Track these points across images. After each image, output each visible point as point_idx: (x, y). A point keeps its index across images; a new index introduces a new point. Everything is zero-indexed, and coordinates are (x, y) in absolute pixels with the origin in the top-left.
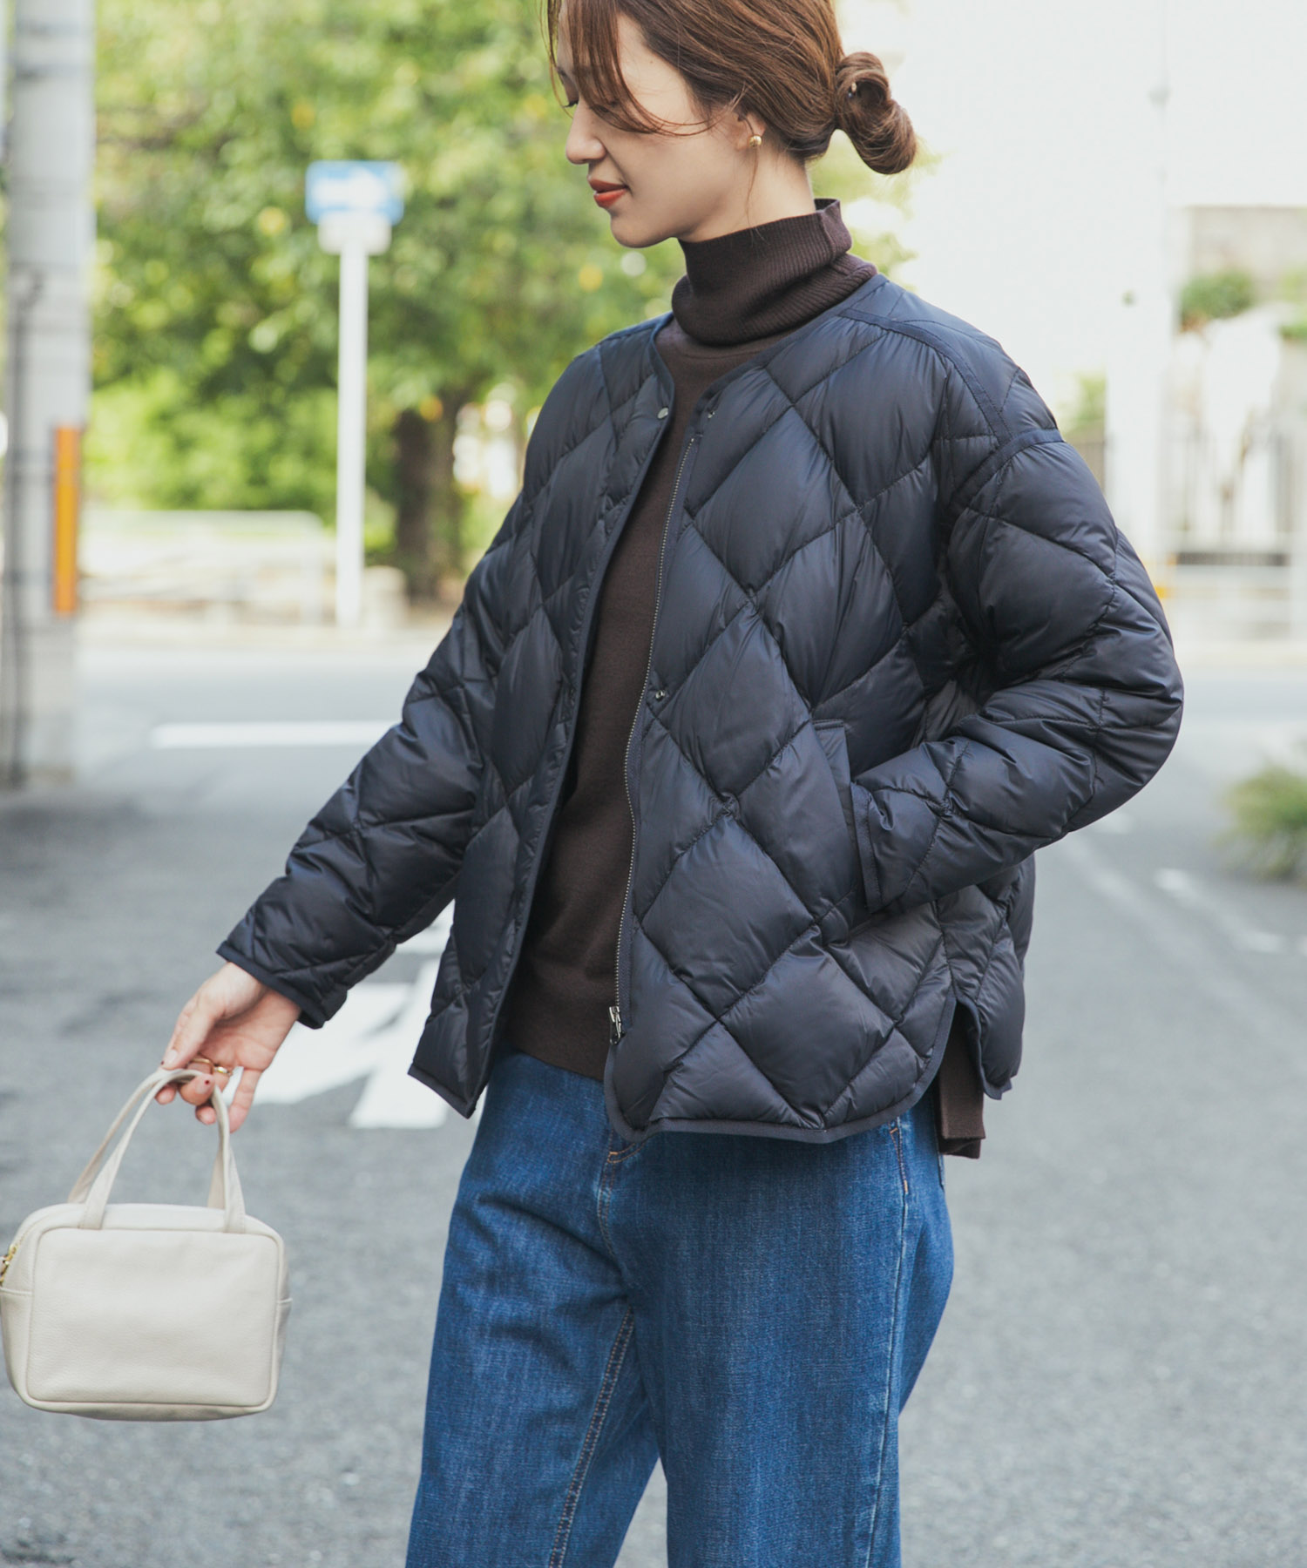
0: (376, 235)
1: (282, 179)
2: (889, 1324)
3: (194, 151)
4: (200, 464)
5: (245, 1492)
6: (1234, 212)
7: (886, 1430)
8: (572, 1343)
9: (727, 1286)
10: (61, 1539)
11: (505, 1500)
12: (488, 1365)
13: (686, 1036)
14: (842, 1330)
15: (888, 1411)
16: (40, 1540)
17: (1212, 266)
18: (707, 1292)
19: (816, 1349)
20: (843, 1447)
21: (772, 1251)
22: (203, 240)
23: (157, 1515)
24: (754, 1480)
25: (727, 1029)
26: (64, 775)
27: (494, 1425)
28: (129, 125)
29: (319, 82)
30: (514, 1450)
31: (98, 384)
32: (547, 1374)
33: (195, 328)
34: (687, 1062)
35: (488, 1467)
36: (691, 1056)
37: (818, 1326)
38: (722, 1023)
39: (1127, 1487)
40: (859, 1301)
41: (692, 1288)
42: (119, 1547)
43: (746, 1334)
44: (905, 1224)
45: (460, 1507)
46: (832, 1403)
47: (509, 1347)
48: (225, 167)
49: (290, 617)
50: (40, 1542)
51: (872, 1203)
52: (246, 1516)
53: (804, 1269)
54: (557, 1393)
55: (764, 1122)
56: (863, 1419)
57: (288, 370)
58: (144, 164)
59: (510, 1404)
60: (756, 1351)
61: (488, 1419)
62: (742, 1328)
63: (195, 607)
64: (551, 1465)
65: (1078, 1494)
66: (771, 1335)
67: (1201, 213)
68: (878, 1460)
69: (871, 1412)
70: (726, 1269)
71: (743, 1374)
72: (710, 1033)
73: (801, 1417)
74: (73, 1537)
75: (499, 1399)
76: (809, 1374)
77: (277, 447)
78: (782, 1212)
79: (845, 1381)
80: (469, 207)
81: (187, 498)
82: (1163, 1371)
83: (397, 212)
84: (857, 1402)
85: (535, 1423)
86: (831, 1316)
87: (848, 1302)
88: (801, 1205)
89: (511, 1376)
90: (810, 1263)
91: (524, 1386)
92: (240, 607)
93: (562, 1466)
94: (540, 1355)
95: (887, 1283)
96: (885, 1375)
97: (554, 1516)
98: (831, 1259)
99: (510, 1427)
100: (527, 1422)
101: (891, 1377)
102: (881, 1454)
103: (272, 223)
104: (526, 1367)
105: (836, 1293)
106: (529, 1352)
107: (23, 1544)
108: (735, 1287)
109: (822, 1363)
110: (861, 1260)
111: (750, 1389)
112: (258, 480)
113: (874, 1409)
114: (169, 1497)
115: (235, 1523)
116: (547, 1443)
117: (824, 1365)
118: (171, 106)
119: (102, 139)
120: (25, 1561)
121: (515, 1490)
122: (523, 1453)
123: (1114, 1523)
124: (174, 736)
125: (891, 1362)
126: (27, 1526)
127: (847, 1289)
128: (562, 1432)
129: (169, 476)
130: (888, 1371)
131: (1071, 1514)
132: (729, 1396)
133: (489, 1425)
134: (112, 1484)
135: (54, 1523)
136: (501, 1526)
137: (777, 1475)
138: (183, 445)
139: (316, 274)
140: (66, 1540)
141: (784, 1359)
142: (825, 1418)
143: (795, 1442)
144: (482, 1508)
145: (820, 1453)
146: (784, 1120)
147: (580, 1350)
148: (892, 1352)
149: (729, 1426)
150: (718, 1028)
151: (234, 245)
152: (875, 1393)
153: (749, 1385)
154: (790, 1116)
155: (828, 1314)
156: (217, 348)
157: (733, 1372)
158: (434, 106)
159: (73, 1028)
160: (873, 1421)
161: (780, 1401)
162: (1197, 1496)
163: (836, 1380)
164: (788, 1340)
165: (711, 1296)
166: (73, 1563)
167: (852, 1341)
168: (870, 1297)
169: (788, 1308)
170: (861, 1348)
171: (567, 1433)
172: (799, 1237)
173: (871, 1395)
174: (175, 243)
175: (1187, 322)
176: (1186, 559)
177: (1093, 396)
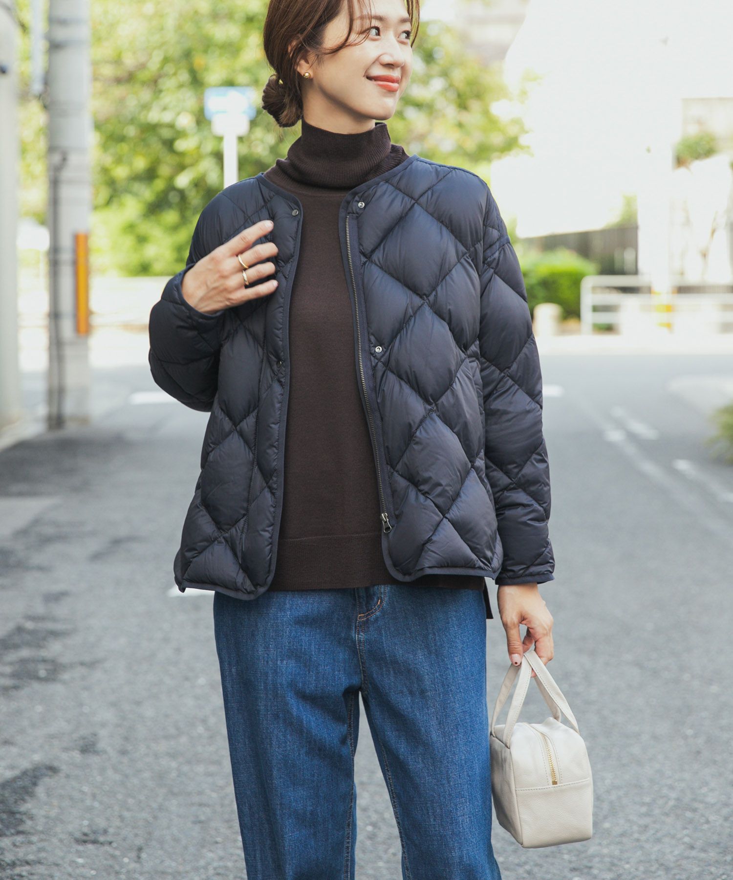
0: (241, 125)
1: (189, 99)
3: (143, 83)
4: (150, 251)
5: (201, 805)
6: (705, 101)
9: (448, 668)
10: (105, 832)
13: (432, 526)
16: (95, 832)
17: (692, 131)
18: (438, 674)
22: (151, 129)
23: (155, 818)
25: (449, 521)
26: (84, 420)
28: (108, 71)
29: (209, 45)
31: (96, 209)
33: (150, 175)
34: (434, 538)
36: (436, 535)
38: (446, 518)
39: (673, 795)
41: (428, 674)
42: (136, 835)
48: (161, 91)
50: (94, 833)
52: (203, 818)
55: (469, 567)
58: (118, 91)
62: (459, 688)
65: (647, 799)
67: (687, 102)
70: (445, 659)
72: (442, 523)
74: (111, 830)
81: (144, 270)
82: (690, 732)
83: (253, 114)
103: (185, 121)
107: (85, 835)
108: (452, 668)
114: (161, 808)
115: (197, 822)
118: (129, 61)
119: (95, 78)
120: (86, 844)
123: (667, 815)
124: (141, 398)
126: (87, 824)
129: (134, 259)
131: (644, 809)
134: (131, 801)
135: (101, 823)
138: (142, 240)
139: (209, 147)
140: (108, 832)
146: (477, 566)
150: (445, 521)
151: (166, 133)
154: (479, 564)
159: (96, 557)
162: (711, 799)
165: (440, 675)
166: (112, 844)
174: (132, 132)
175: (680, 162)
176: (683, 290)
177: (629, 203)
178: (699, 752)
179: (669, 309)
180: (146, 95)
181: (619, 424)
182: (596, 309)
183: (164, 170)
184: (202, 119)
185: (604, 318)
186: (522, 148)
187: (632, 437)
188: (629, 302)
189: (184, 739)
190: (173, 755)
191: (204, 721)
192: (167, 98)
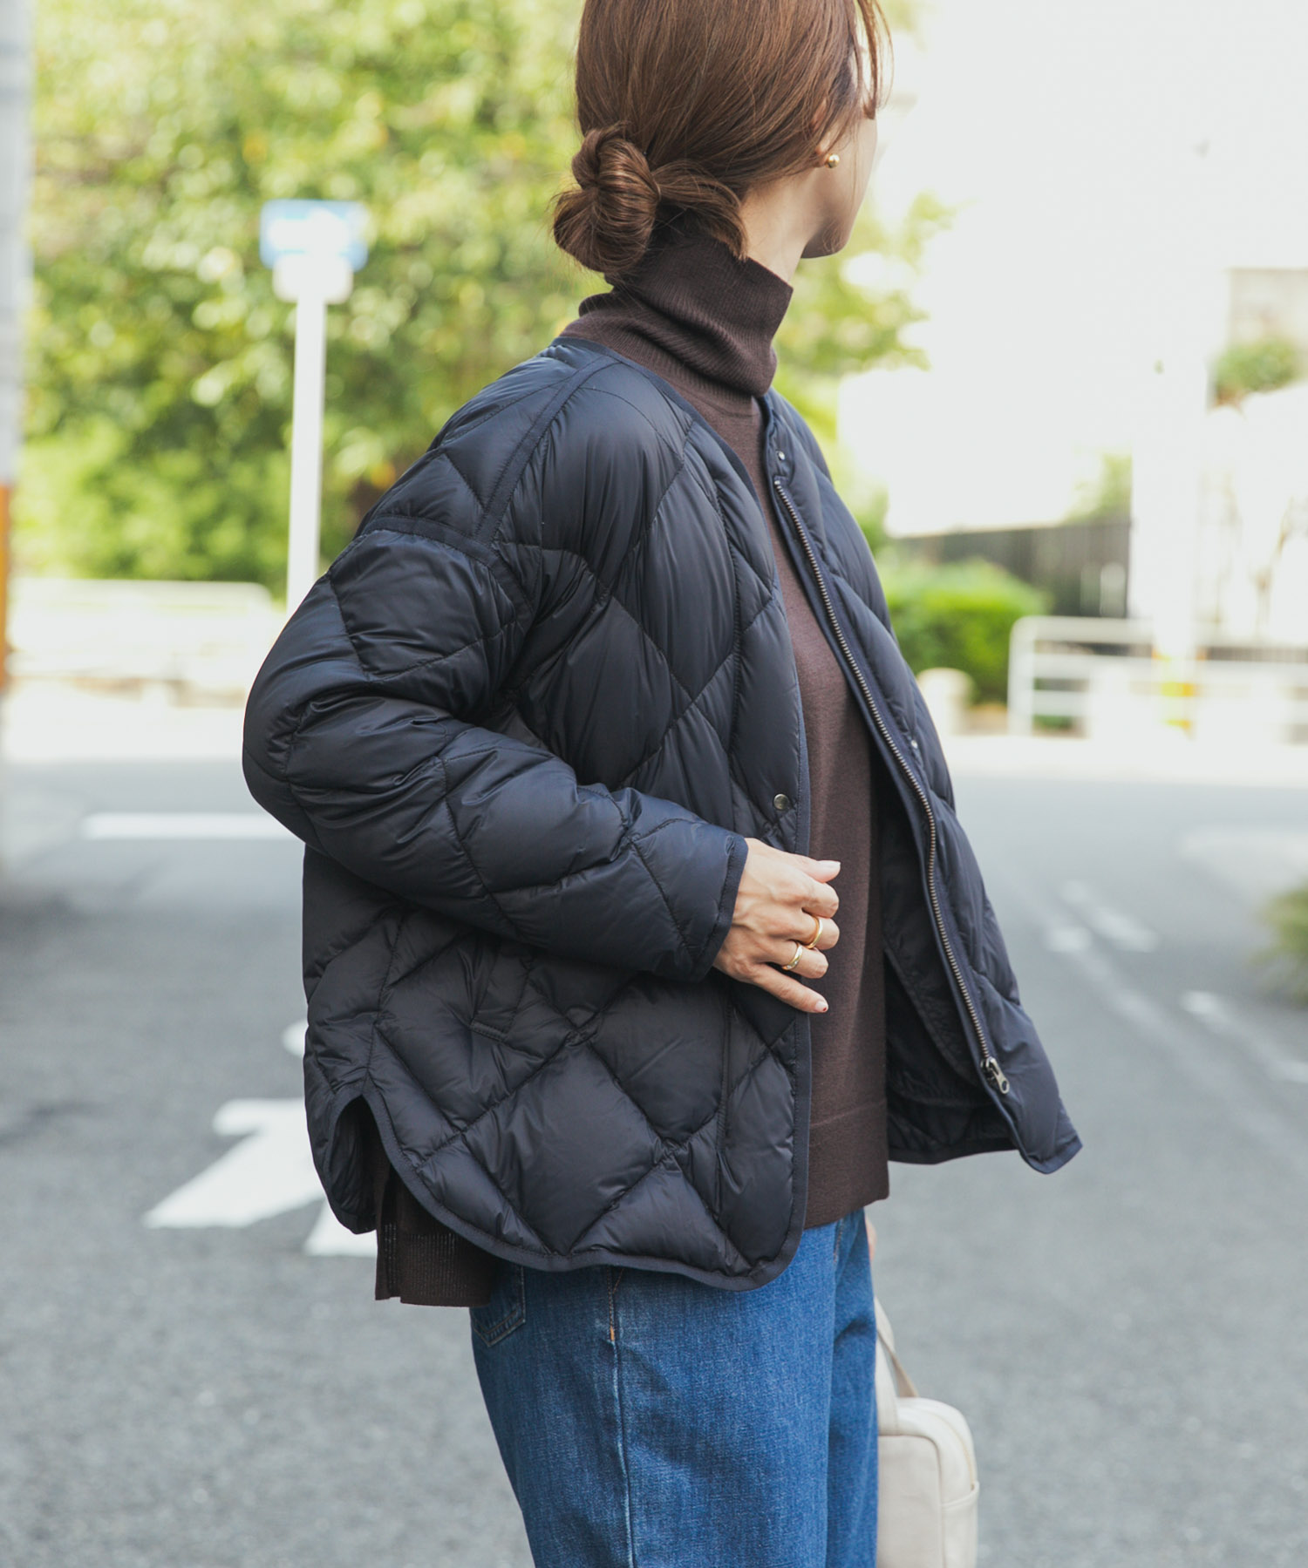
0: (338, 285)
1: (229, 214)
3: (137, 186)
4: (137, 530)
6: (1278, 275)
17: (1251, 334)
22: (149, 281)
28: (66, 157)
29: (274, 113)
31: (29, 438)
33: (142, 376)
48: (171, 201)
57: (234, 428)
58: (84, 201)
63: (129, 686)
67: (1241, 276)
77: (219, 514)
80: (437, 252)
81: (123, 566)
82: (1193, 1533)
83: (360, 256)
92: (178, 686)
103: (220, 265)
112: (197, 548)
118: (112, 140)
119: (42, 170)
124: (106, 826)
129: (105, 546)
138: (121, 506)
139: (265, 322)
151: (181, 289)
158: (401, 145)
174: (110, 282)
175: (1222, 394)
176: (1217, 653)
177: (1119, 474)
179: (1189, 690)
180: (142, 209)
181: (1078, 917)
182: (1041, 685)
183: (174, 366)
184: (254, 264)
185: (1056, 704)
186: (905, 353)
187: (1103, 944)
188: (1108, 674)
189: (165, 1514)
190: (140, 1544)
191: (208, 1478)
192: (192, 217)
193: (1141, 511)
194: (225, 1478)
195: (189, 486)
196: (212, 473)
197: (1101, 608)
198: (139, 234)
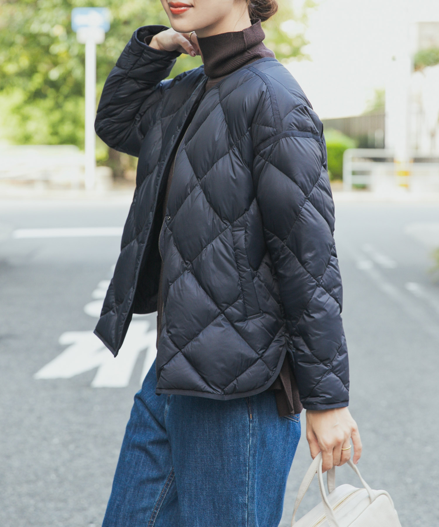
0: (98, 36)
1: (61, 14)
2: (246, 469)
4: (31, 126)
6: (435, 24)
7: (248, 511)
8: (158, 454)
11: (129, 510)
12: (129, 458)
14: (226, 471)
15: (248, 503)
17: (426, 46)
19: (217, 478)
20: (230, 516)
21: (198, 438)
22: (33, 37)
24: (196, 525)
25: (183, 354)
27: (128, 481)
30: (134, 491)
32: (149, 465)
33: (31, 72)
35: (124, 497)
36: (167, 364)
37: (217, 468)
38: (181, 352)
40: (231, 460)
43: (190, 468)
44: (251, 431)
45: (114, 510)
46: (224, 499)
47: (137, 453)
48: (39, 9)
49: (67, 187)
51: (234, 422)
53: (210, 446)
54: (151, 472)
56: (237, 506)
57: (65, 89)
59: (134, 474)
60: (194, 476)
61: (127, 479)
63: (30, 183)
64: (147, 499)
66: (200, 470)
67: (422, 25)
68: (245, 522)
69: (240, 503)
71: (190, 484)
73: (214, 503)
75: (131, 472)
76: (216, 487)
77: (62, 121)
78: (201, 423)
79: (229, 491)
81: (27, 139)
83: (107, 27)
84: (234, 499)
85: (142, 482)
86: (221, 465)
87: (227, 460)
88: (208, 421)
89: (136, 463)
90: (213, 444)
91: (140, 468)
92: (47, 182)
93: (151, 500)
94: (148, 457)
95: (244, 454)
96: (246, 489)
97: (147, 518)
98: (220, 443)
99: (133, 482)
100: (139, 482)
101: (248, 491)
102: (247, 520)
103: (59, 31)
104: (142, 461)
105: (222, 456)
106: (143, 456)
109: (220, 483)
110: (231, 444)
111: (193, 490)
112: (55, 133)
113: (241, 502)
116: (146, 491)
117: (220, 484)
121: (133, 506)
122: (137, 493)
124: (21, 234)
125: (248, 485)
127: (226, 455)
128: (152, 487)
130: (247, 488)
132: (185, 491)
133: (127, 481)
136: (127, 519)
137: (206, 524)
138: (25, 119)
139: (76, 50)
141: (206, 480)
142: (222, 504)
143: (212, 513)
144: (121, 511)
145: (222, 518)
147: (161, 457)
148: (248, 481)
149: (186, 503)
150: (180, 354)
151: (43, 41)
152: (241, 496)
153: (192, 488)
155: (220, 464)
156: (37, 81)
157: (186, 483)
160: (242, 507)
161: (205, 496)
163: (225, 490)
164: (207, 473)
167: (229, 475)
168: (236, 458)
169: (206, 461)
170: (234, 478)
171: (154, 487)
172: (208, 433)
173: (240, 497)
174: (19, 39)
175: (417, 67)
176: (417, 160)
177: (380, 97)
178: (415, 495)
179: (407, 174)
180: (29, 12)
181: (368, 257)
182: (354, 173)
183: (42, 67)
184: (70, 31)
185: (360, 180)
186: (303, 55)
187: (377, 266)
188: (378, 168)
189: (40, 484)
190: (32, 495)
191: (56, 470)
192: (45, 15)
193: (389, 109)
194: (62, 470)
195: (51, 110)
196: (58, 106)
197: (375, 145)
198: (27, 21)
